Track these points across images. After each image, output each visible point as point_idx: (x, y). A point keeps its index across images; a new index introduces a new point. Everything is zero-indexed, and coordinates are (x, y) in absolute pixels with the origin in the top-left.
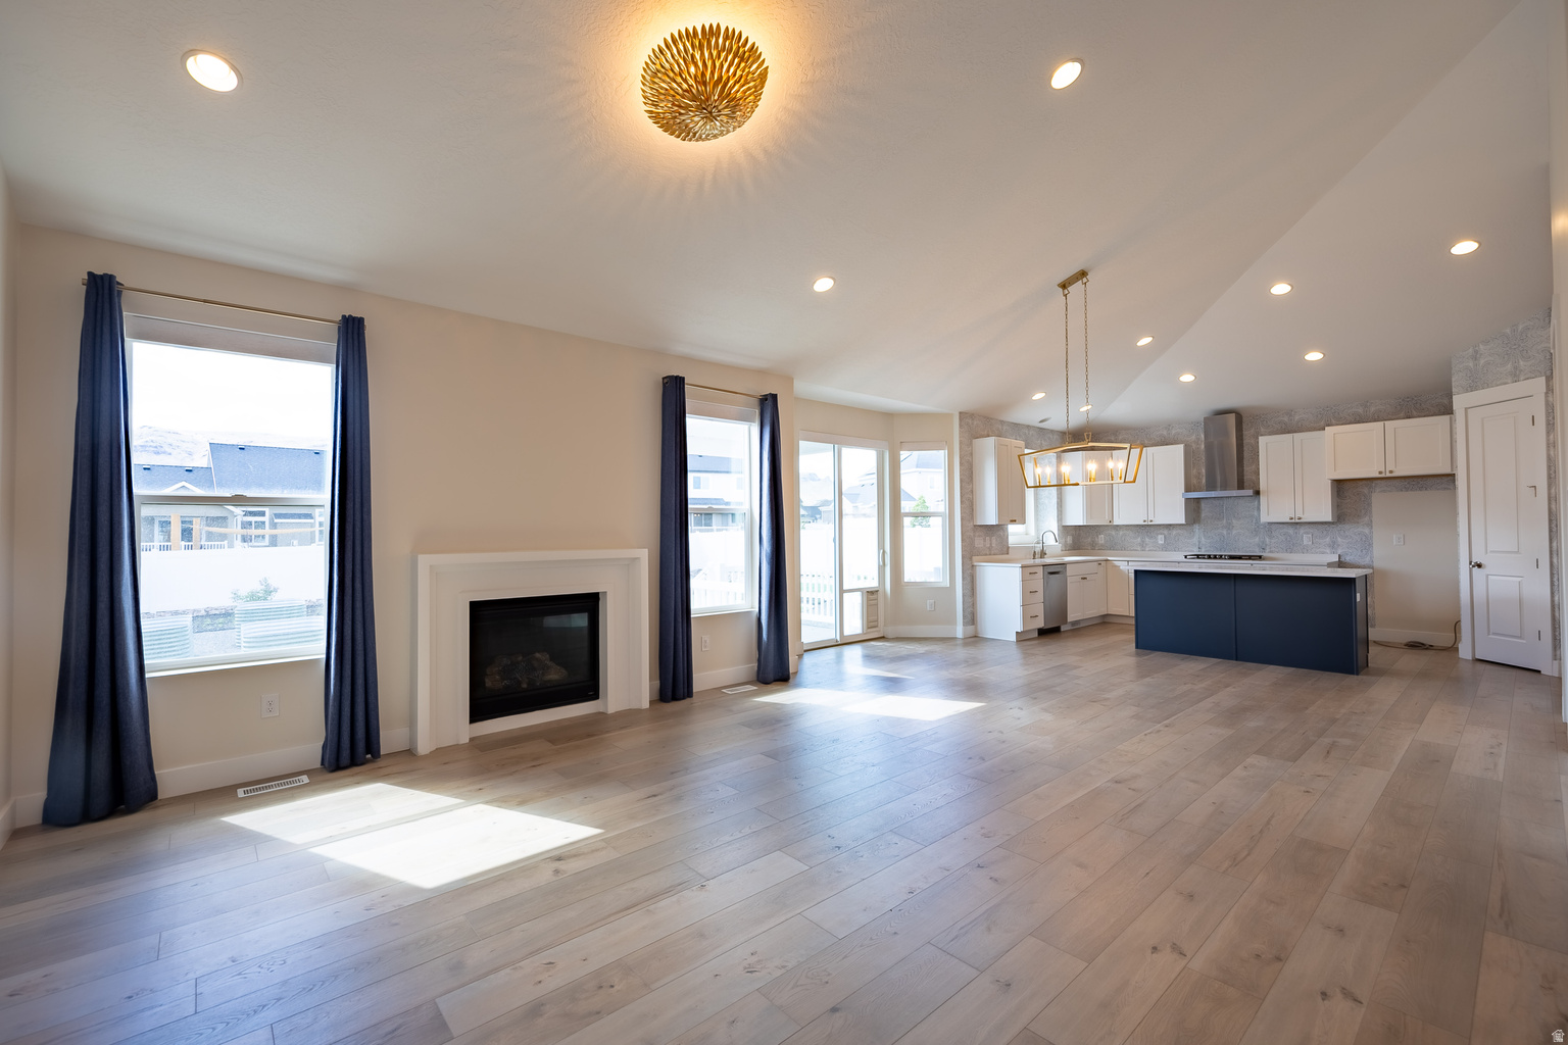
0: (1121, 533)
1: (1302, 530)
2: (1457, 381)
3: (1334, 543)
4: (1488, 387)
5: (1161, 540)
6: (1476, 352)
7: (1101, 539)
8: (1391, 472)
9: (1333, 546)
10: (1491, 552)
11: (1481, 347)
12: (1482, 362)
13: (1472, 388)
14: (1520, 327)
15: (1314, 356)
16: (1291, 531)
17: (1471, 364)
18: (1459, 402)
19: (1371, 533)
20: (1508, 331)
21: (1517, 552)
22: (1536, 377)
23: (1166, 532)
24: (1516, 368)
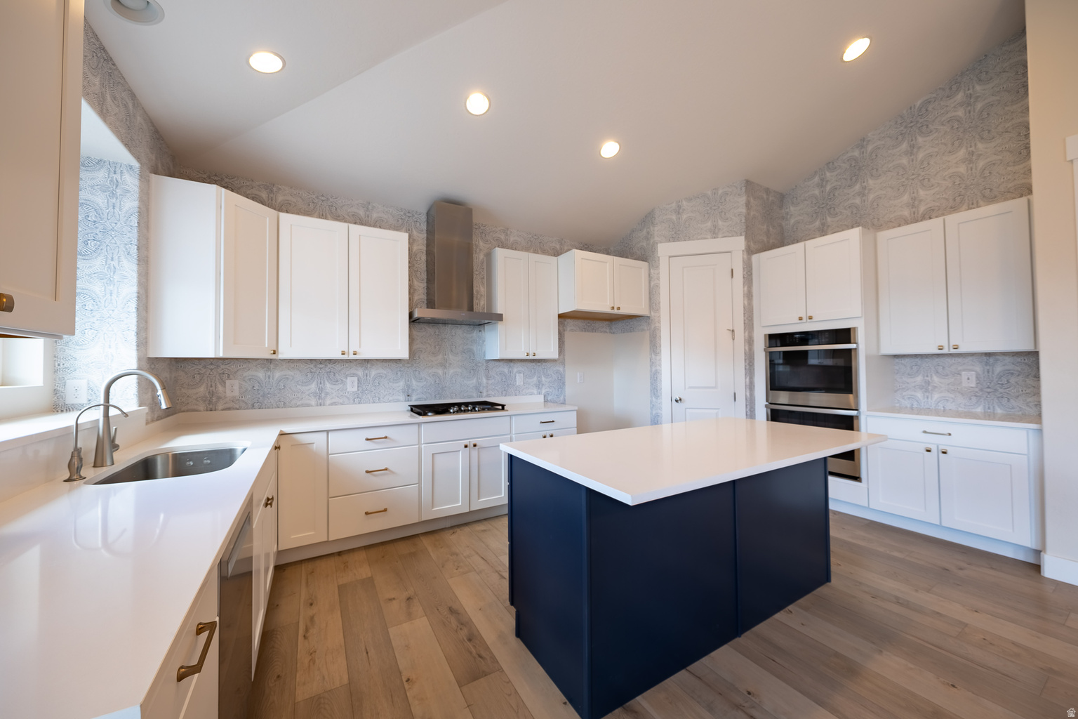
0: (277, 374)
1: (516, 368)
2: (658, 230)
3: (539, 382)
4: (689, 239)
5: (351, 385)
6: (679, 207)
7: (232, 388)
8: (619, 308)
9: (539, 385)
10: (690, 387)
11: (684, 203)
12: (685, 217)
13: (674, 239)
14: (720, 192)
15: (610, 149)
16: (505, 368)
17: (674, 217)
18: (664, 250)
19: (564, 371)
20: (709, 193)
21: (715, 387)
22: (733, 236)
23: (360, 372)
24: (715, 227)
